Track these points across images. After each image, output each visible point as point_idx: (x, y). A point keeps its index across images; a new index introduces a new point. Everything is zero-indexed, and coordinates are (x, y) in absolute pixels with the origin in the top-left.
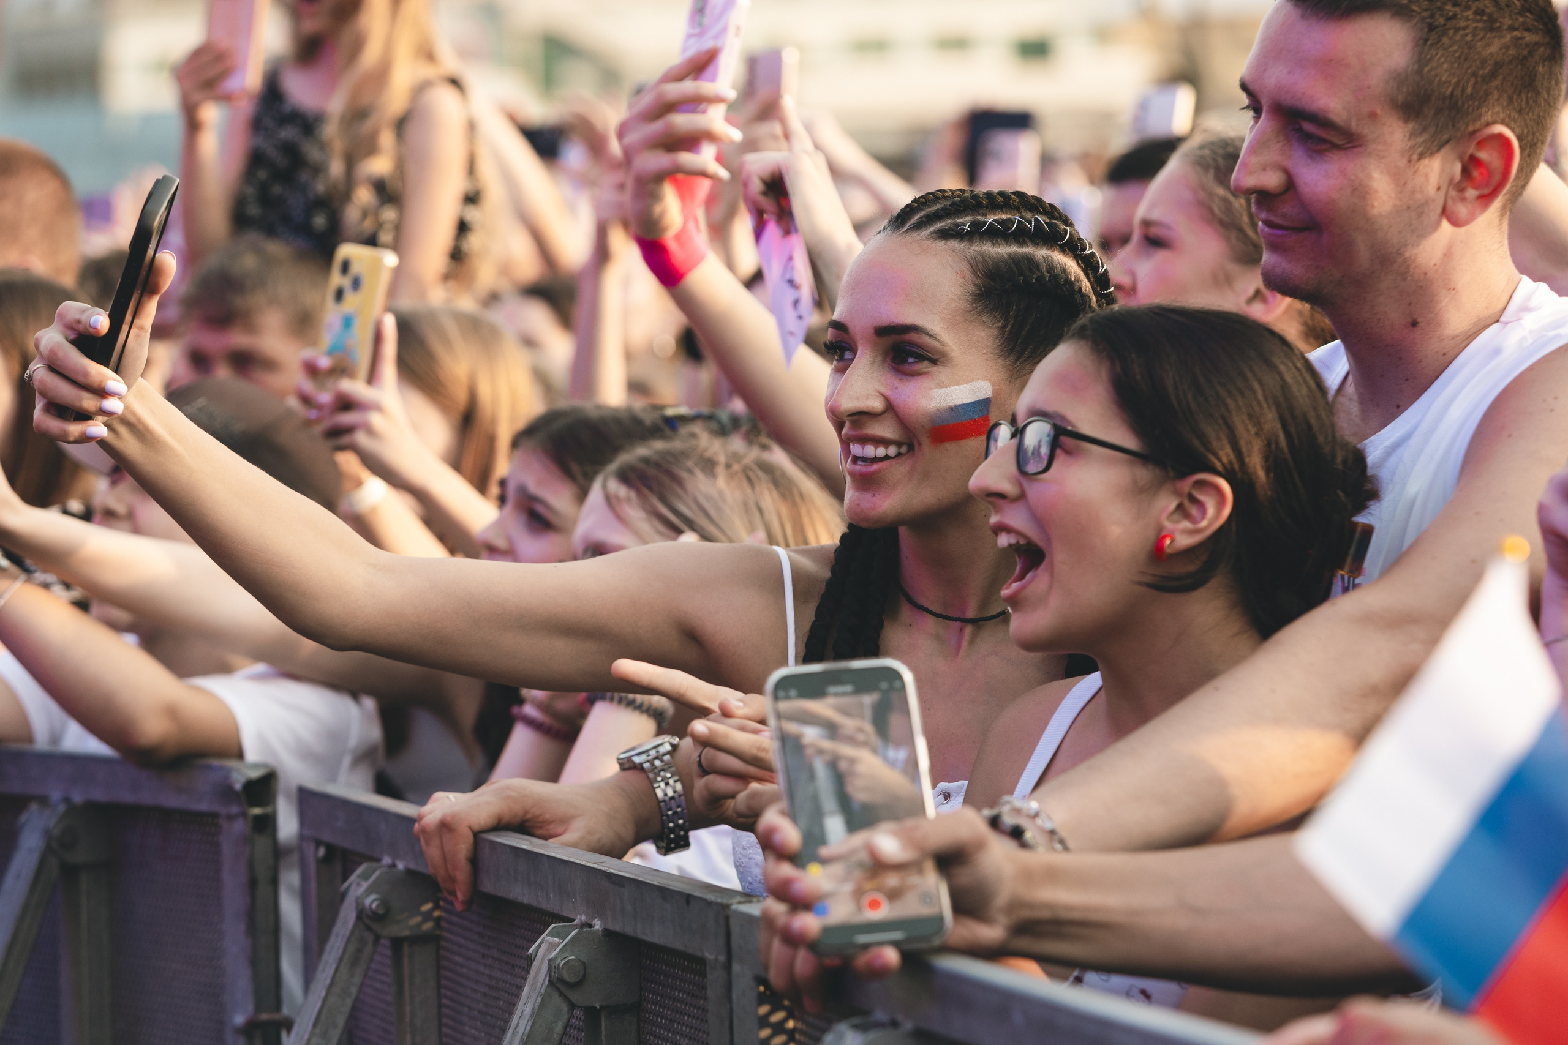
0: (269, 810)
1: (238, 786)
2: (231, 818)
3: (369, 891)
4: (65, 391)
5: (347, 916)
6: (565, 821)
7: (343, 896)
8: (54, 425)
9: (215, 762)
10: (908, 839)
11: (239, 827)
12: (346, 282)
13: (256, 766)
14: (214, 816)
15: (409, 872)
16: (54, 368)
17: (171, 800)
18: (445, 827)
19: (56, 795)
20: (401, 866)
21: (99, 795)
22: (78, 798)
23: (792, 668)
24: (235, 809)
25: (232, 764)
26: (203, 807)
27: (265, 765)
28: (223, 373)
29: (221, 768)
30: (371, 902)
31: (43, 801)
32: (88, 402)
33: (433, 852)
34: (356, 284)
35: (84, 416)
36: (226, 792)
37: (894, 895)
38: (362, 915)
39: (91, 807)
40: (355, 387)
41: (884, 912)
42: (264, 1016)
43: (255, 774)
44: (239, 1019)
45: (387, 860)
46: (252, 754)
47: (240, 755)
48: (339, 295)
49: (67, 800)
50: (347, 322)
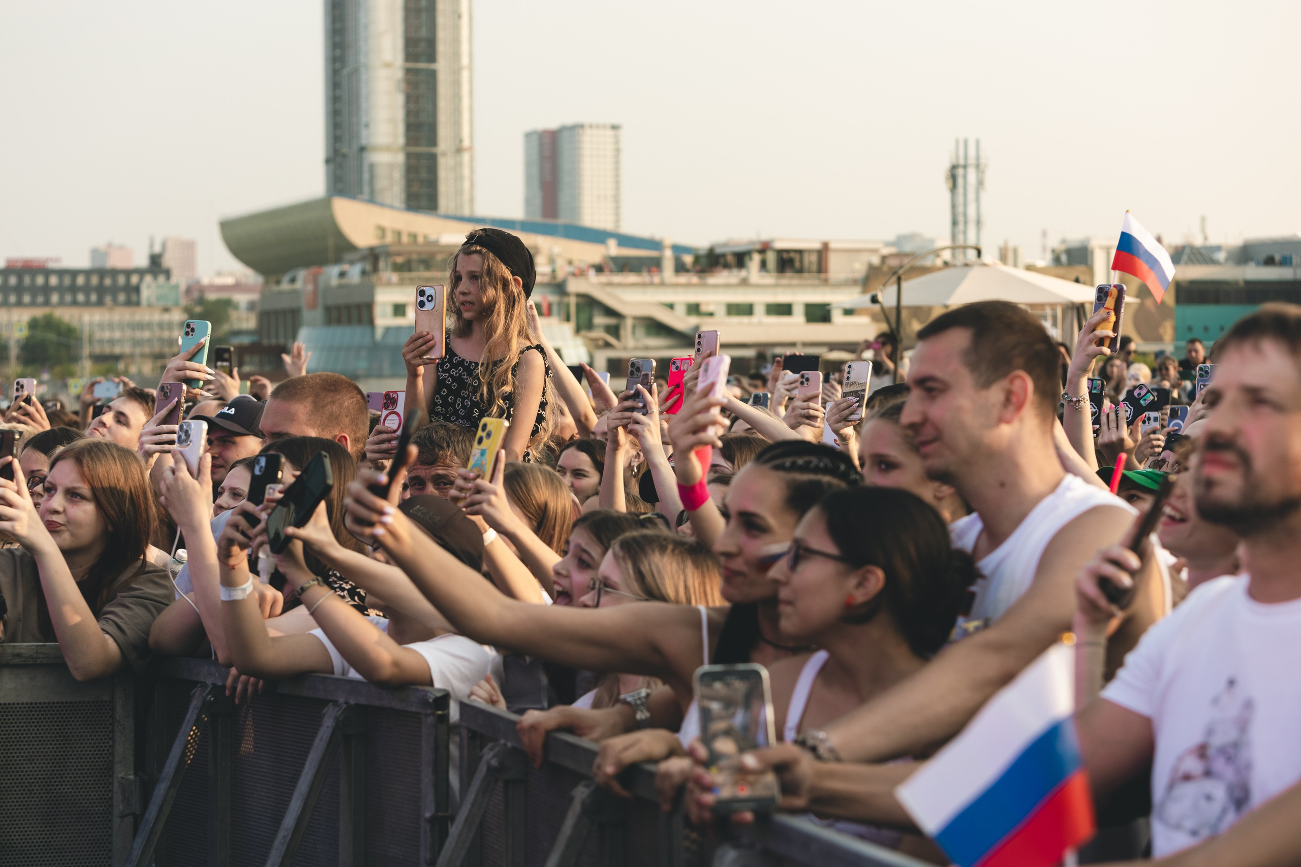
0: (446, 712)
1: (431, 700)
2: (427, 715)
3: (493, 757)
4: (363, 512)
5: (482, 769)
6: (591, 728)
7: (481, 758)
8: (357, 528)
9: (420, 688)
10: (760, 759)
11: (431, 720)
12: (484, 434)
13: (440, 690)
14: (419, 713)
15: (514, 748)
16: (358, 501)
17: (397, 705)
18: (533, 727)
19: (341, 700)
20: (509, 745)
21: (362, 701)
22: (352, 702)
23: (706, 667)
24: (429, 711)
25: (428, 688)
26: (413, 709)
27: (445, 690)
28: (431, 489)
29: (423, 691)
30: (494, 762)
31: (335, 703)
32: (375, 517)
33: (525, 739)
34: (489, 435)
35: (371, 524)
36: (424, 702)
37: (752, 784)
38: (490, 768)
39: (358, 705)
40: (484, 483)
41: (745, 793)
42: (440, 814)
43: (439, 694)
44: (428, 815)
45: (502, 741)
46: (438, 684)
47: (431, 683)
48: (480, 441)
49: (346, 703)
50: (483, 453)
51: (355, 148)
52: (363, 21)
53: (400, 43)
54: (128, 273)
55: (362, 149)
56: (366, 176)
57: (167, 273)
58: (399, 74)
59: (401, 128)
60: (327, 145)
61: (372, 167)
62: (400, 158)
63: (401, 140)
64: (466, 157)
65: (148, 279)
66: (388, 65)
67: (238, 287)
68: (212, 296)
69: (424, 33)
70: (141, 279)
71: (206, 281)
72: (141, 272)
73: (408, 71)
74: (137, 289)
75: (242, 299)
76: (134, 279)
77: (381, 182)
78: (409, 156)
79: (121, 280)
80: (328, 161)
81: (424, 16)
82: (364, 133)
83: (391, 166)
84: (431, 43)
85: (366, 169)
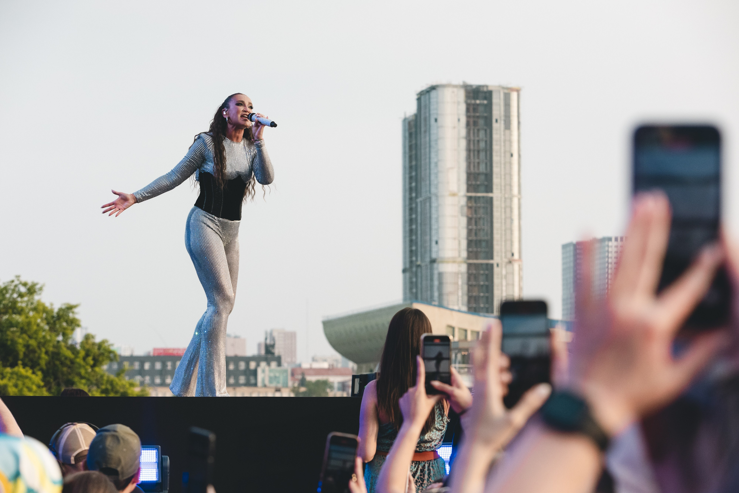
51: (428, 260)
52: (434, 160)
53: (463, 177)
54: (247, 360)
55: (433, 261)
56: (436, 283)
57: (279, 360)
58: (463, 201)
59: (464, 243)
60: (405, 258)
61: (440, 275)
62: (464, 268)
63: (464, 254)
64: (516, 266)
65: (263, 364)
66: (454, 195)
67: (331, 370)
68: (311, 378)
69: (482, 168)
70: (258, 365)
71: (305, 366)
72: (258, 359)
73: (470, 198)
74: (255, 373)
75: (335, 380)
76: (253, 365)
77: (448, 288)
78: (469, 266)
79: (242, 366)
80: (404, 271)
81: (482, 155)
82: (434, 248)
83: (457, 274)
84: (489, 176)
85: (436, 277)
